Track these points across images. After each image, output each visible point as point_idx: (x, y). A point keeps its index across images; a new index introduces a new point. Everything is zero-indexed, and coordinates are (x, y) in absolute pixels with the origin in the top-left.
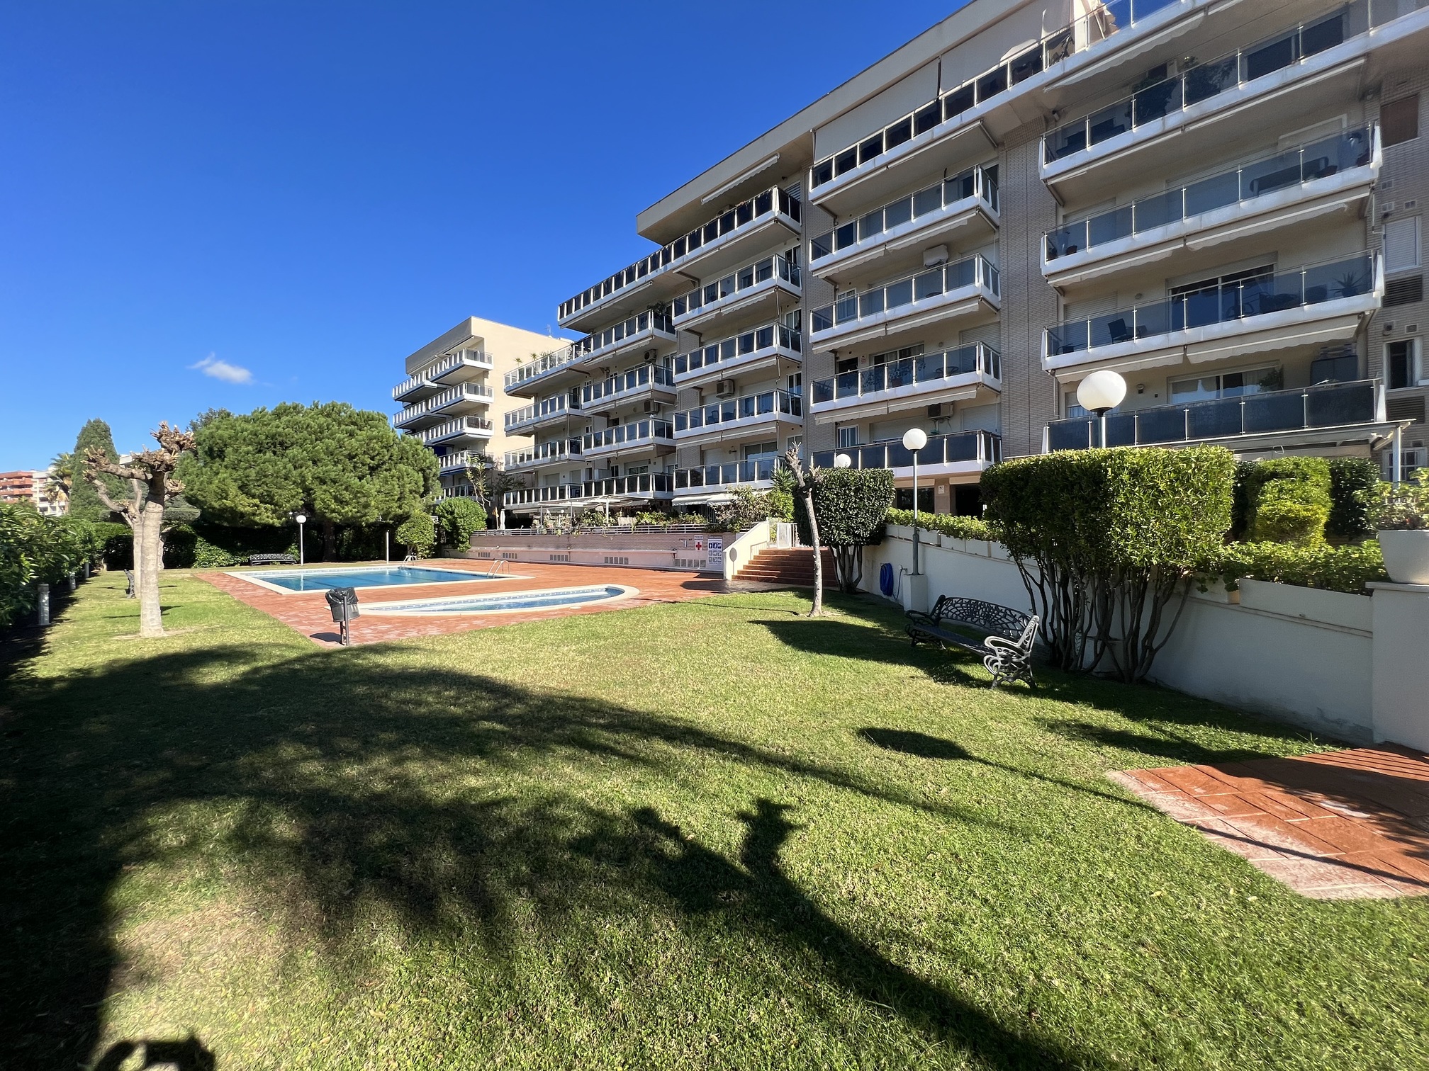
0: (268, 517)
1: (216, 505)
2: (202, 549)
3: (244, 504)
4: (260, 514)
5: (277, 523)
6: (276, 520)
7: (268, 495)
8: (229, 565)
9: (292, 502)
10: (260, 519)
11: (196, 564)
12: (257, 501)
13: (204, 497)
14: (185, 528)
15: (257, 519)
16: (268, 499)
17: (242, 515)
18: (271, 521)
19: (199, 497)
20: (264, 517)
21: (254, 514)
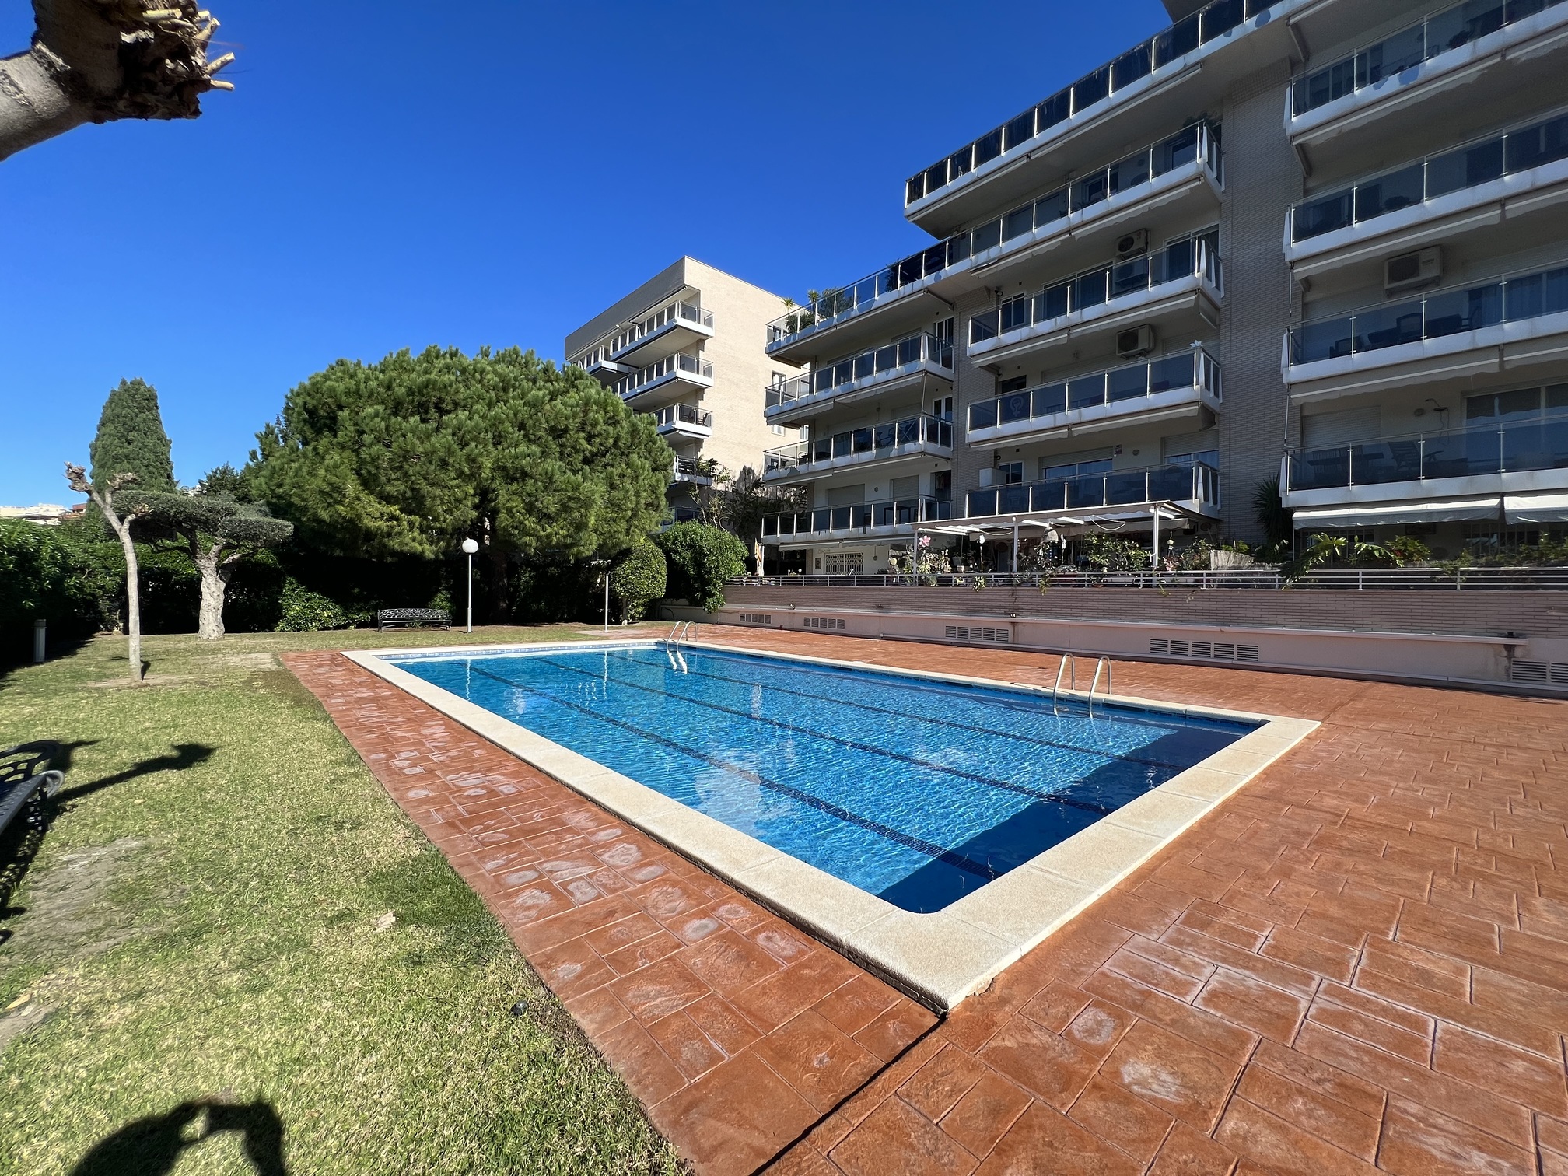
0: (414, 540)
1: (324, 515)
2: (294, 600)
3: (373, 514)
4: (400, 534)
5: (429, 551)
6: (427, 547)
7: (414, 498)
8: (338, 628)
9: (457, 513)
10: (401, 543)
11: (281, 624)
12: (394, 509)
13: (304, 500)
14: (264, 556)
15: (394, 544)
16: (414, 504)
17: (369, 535)
18: (419, 548)
19: (295, 500)
20: (407, 539)
21: (389, 535)
